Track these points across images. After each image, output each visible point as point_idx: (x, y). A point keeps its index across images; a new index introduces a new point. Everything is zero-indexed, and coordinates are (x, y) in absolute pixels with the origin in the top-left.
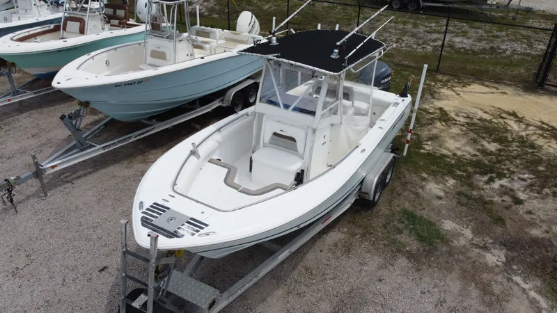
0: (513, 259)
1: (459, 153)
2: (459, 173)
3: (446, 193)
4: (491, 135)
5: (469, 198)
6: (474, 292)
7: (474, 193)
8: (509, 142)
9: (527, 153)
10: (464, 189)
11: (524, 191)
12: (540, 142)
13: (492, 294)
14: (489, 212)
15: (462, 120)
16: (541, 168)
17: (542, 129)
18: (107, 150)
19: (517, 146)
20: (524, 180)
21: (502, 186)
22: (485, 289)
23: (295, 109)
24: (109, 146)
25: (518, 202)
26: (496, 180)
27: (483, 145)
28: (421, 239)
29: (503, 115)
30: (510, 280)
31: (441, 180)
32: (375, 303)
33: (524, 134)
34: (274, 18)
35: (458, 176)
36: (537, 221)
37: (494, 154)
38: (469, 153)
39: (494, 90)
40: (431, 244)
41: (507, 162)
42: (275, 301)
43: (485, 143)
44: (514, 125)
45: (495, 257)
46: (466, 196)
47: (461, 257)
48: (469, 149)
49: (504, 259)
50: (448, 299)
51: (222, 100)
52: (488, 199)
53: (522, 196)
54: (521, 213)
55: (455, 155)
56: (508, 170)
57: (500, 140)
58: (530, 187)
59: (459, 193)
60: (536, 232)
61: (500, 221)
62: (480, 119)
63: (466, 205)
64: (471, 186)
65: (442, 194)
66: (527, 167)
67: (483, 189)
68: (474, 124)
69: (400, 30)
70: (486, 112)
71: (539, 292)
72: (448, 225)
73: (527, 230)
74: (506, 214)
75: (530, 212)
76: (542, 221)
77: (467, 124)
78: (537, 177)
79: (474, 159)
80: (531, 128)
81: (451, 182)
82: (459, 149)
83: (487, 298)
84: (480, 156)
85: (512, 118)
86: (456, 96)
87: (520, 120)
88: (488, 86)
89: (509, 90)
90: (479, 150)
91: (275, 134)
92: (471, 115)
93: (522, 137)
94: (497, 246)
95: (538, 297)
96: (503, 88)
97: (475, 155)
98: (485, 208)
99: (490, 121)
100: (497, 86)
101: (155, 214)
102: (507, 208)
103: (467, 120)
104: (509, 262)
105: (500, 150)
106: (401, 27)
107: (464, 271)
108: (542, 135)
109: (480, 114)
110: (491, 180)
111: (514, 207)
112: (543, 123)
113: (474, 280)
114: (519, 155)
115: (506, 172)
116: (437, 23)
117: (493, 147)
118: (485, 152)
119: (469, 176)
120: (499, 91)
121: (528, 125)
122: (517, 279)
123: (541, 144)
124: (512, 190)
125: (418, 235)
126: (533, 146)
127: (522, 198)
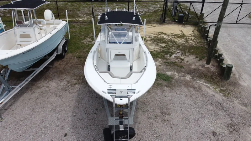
0: (193, 76)
1: (156, 50)
2: (160, 56)
3: (161, 63)
4: (161, 41)
5: (168, 63)
6: (192, 89)
7: (169, 61)
8: (167, 42)
9: (174, 44)
10: (165, 61)
11: (182, 56)
12: (175, 40)
13: (196, 88)
14: (177, 65)
15: (149, 38)
16: (181, 48)
17: (173, 36)
18: (22, 87)
19: (170, 43)
20: (179, 53)
21: (175, 56)
22: (193, 87)
23: (124, 43)
24: (22, 85)
25: (183, 60)
26: (172, 55)
27: (160, 45)
28: (165, 80)
29: (160, 34)
30: (197, 82)
31: (156, 60)
32: (170, 103)
33: (169, 38)
34: (66, 11)
35: (160, 57)
36: (191, 64)
37: (166, 47)
38: (158, 49)
39: (151, 26)
40: (169, 81)
41: (171, 49)
42: (141, 116)
43: (161, 44)
44: (165, 37)
45: (188, 78)
46: (167, 63)
47: (180, 81)
48: (157, 47)
49: (191, 77)
50: (187, 94)
51: (57, 52)
52: (174, 62)
53: (182, 57)
54: (185, 63)
55: (155, 50)
56: (173, 51)
57: (164, 42)
58: (182, 54)
59: (165, 62)
60: (193, 67)
61: (182, 67)
62: (154, 37)
63: (169, 65)
64: (166, 59)
65: (160, 64)
66: (177, 49)
67: (171, 59)
68: (153, 39)
69: (101, 10)
70: (154, 34)
71: (205, 83)
72: (169, 73)
73: (190, 67)
74: (182, 64)
75: (187, 62)
76: (192, 63)
77: (151, 39)
78: (182, 51)
79: (161, 50)
80: (170, 36)
81: (160, 60)
82: (154, 48)
83: (196, 89)
84: (163, 49)
85: (163, 34)
86: (141, 31)
87: (165, 34)
88: (148, 25)
89: (155, 25)
90: (160, 47)
91: (116, 55)
92: (150, 36)
93: (169, 40)
94: (187, 74)
95: (207, 84)
96: (153, 25)
97: (161, 49)
98: (175, 64)
99: (157, 37)
100: (151, 24)
101: (113, 93)
102: (181, 62)
103: (150, 38)
104: (193, 77)
105: (166, 45)
106: (101, 8)
107: (184, 85)
108: (174, 38)
109: (153, 35)
110: (171, 56)
111: (182, 62)
112: (172, 34)
113: (189, 86)
114: (173, 46)
115: (173, 52)
116: (113, 5)
117: (164, 45)
118: (162, 47)
119: (164, 56)
120: (153, 26)
121: (169, 35)
122: (198, 81)
123: (176, 40)
124: (178, 57)
125: (163, 79)
126: (174, 42)
127: (183, 58)
